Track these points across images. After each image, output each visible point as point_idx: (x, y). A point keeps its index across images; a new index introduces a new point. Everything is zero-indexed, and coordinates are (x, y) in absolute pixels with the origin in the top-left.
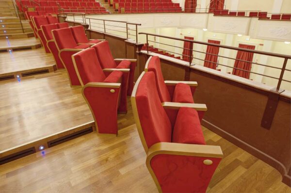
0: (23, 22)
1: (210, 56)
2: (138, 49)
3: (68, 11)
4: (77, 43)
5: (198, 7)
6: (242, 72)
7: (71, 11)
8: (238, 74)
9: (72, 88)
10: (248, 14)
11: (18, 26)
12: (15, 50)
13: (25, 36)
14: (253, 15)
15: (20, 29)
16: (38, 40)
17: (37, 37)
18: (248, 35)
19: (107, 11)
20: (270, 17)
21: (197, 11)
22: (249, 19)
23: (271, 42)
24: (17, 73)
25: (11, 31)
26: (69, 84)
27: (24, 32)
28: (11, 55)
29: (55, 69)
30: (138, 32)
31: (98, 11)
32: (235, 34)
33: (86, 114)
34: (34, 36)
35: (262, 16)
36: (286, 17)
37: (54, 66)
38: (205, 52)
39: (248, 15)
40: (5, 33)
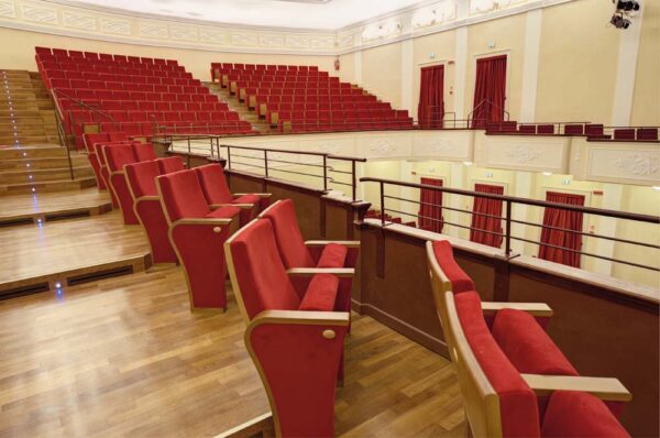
0: (74, 155)
1: (483, 219)
2: (356, 215)
3: (172, 131)
4: (209, 202)
5: (446, 117)
6: (560, 252)
7: (178, 131)
8: (552, 256)
9: (194, 315)
10: (560, 130)
11: (61, 164)
12: (51, 218)
13: (74, 186)
14: (572, 130)
15: (65, 172)
16: (107, 194)
17: (102, 188)
19: (254, 128)
20: (612, 134)
21: (447, 125)
22: (565, 139)
23: (620, 188)
24: (57, 277)
25: (44, 177)
26: (188, 304)
27: (73, 178)
28: (41, 231)
29: (147, 263)
30: (358, 178)
31: (234, 129)
32: (535, 172)
33: (243, 391)
34: (96, 185)
35: (594, 133)
36: (647, 135)
37: (147, 257)
38: (471, 210)
39: (562, 132)
40: (30, 181)
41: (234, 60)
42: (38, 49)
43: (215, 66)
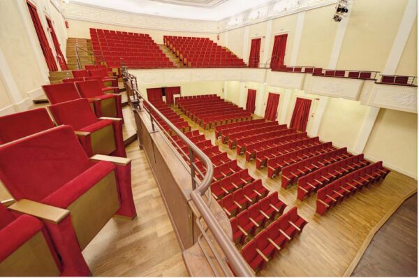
1: (270, 108)
10: (303, 70)
14: (308, 70)
18: (302, 89)
20: (325, 73)
21: (261, 66)
22: (304, 74)
35: (317, 72)
41: (173, 35)
42: (91, 29)
43: (165, 37)
